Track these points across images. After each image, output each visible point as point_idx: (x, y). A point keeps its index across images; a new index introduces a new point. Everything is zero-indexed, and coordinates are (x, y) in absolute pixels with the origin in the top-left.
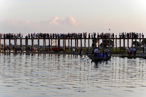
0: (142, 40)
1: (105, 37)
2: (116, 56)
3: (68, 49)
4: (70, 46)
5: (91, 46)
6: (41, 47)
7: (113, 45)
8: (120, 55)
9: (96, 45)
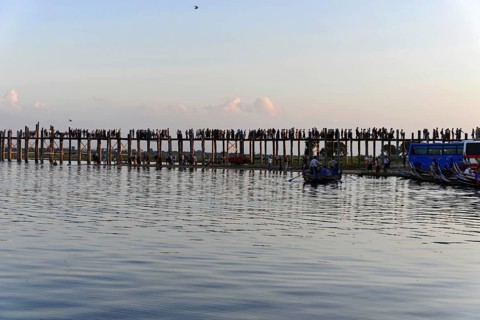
0: (400, 143)
1: (330, 136)
2: (351, 174)
3: (259, 159)
4: (263, 153)
5: (302, 153)
6: (208, 155)
7: (345, 152)
8: (360, 172)
9: (312, 153)
